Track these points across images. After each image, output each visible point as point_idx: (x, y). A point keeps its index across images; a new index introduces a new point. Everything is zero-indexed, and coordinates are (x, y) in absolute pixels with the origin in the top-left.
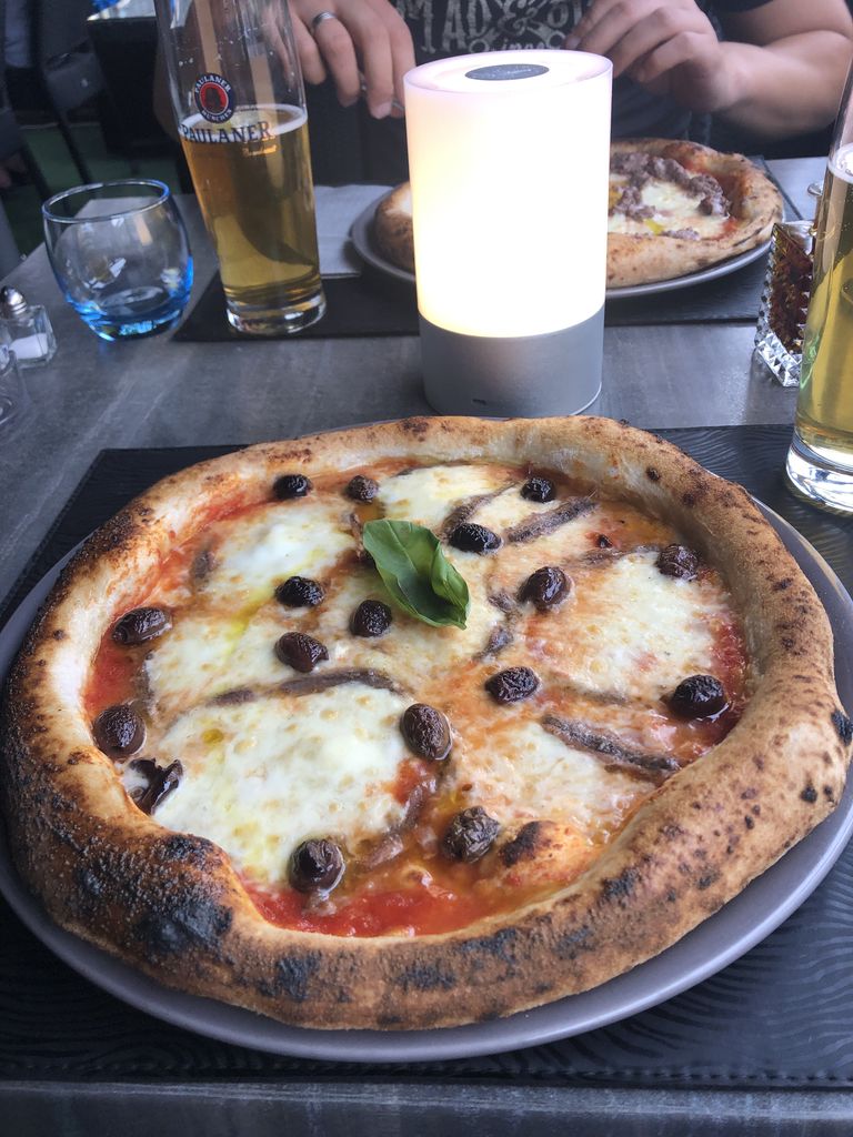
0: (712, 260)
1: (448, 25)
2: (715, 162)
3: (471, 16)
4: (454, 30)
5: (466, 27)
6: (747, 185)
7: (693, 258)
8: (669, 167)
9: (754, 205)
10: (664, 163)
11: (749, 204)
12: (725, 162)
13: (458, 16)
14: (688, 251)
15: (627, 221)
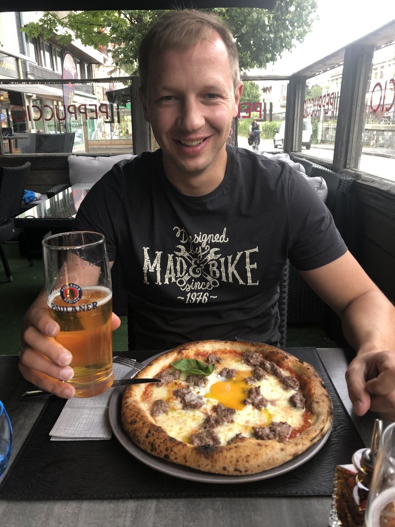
0: (300, 453)
1: (168, 272)
2: (294, 366)
3: (178, 267)
4: (170, 273)
5: (176, 272)
6: (313, 392)
7: (290, 455)
8: (272, 366)
9: (318, 407)
10: (270, 364)
11: (315, 406)
12: (300, 367)
13: (172, 268)
14: (287, 452)
15: (253, 409)
